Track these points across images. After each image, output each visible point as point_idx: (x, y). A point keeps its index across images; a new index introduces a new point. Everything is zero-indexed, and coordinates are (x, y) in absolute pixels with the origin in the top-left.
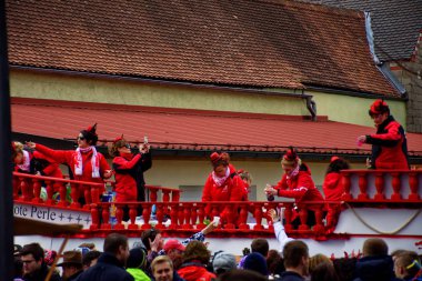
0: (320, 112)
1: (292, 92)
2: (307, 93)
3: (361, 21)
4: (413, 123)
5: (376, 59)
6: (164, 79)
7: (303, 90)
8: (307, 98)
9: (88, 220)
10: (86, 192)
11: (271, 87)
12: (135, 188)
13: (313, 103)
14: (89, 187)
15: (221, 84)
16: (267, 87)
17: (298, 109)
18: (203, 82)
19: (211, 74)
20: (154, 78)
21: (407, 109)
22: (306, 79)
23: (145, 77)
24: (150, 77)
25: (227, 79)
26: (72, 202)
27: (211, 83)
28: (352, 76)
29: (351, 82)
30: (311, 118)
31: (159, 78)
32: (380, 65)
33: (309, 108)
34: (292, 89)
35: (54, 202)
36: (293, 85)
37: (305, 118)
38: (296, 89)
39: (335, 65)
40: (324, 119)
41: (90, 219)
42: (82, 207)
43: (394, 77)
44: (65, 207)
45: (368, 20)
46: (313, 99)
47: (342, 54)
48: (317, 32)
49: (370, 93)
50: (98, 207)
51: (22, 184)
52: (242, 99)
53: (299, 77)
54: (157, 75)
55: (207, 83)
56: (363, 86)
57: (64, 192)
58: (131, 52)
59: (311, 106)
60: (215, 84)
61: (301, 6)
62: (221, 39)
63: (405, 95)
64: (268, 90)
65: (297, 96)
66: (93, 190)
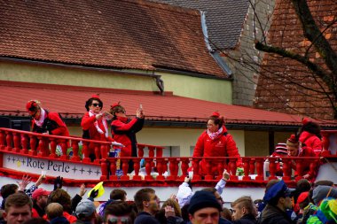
0: (166, 89)
1: (145, 73)
2: (156, 74)
3: (198, 17)
4: (237, 98)
5: (209, 48)
6: (41, 60)
7: (154, 71)
8: (157, 77)
9: (98, 173)
10: (96, 149)
11: (128, 68)
12: (130, 147)
13: (162, 82)
14: (99, 145)
15: (87, 65)
16: (125, 68)
17: (149, 86)
18: (74, 64)
19: (80, 58)
20: (33, 59)
21: (233, 87)
22: (156, 62)
23: (25, 58)
24: (29, 59)
25: (93, 62)
26: (84, 157)
27: (80, 64)
28: (191, 61)
29: (190, 65)
30: (160, 93)
31: (37, 60)
32: (212, 53)
33: (158, 85)
34: (145, 70)
35: (68, 158)
36: (146, 67)
37: (156, 93)
38: (148, 70)
39: (178, 52)
40: (170, 94)
41: (100, 171)
42: (92, 161)
43: (223, 61)
44: (77, 161)
45: (203, 17)
46: (162, 78)
47: (183, 43)
48: (164, 25)
49: (205, 74)
50: (107, 162)
51: (40, 142)
52: (105, 77)
53: (150, 60)
54: (35, 57)
55: (77, 64)
56: (200, 69)
57: (76, 149)
58: (13, 38)
59: (160, 84)
60: (83, 65)
61: (151, 4)
62: (88, 30)
63: (230, 76)
64: (125, 71)
65: (149, 76)
66: (102, 147)
